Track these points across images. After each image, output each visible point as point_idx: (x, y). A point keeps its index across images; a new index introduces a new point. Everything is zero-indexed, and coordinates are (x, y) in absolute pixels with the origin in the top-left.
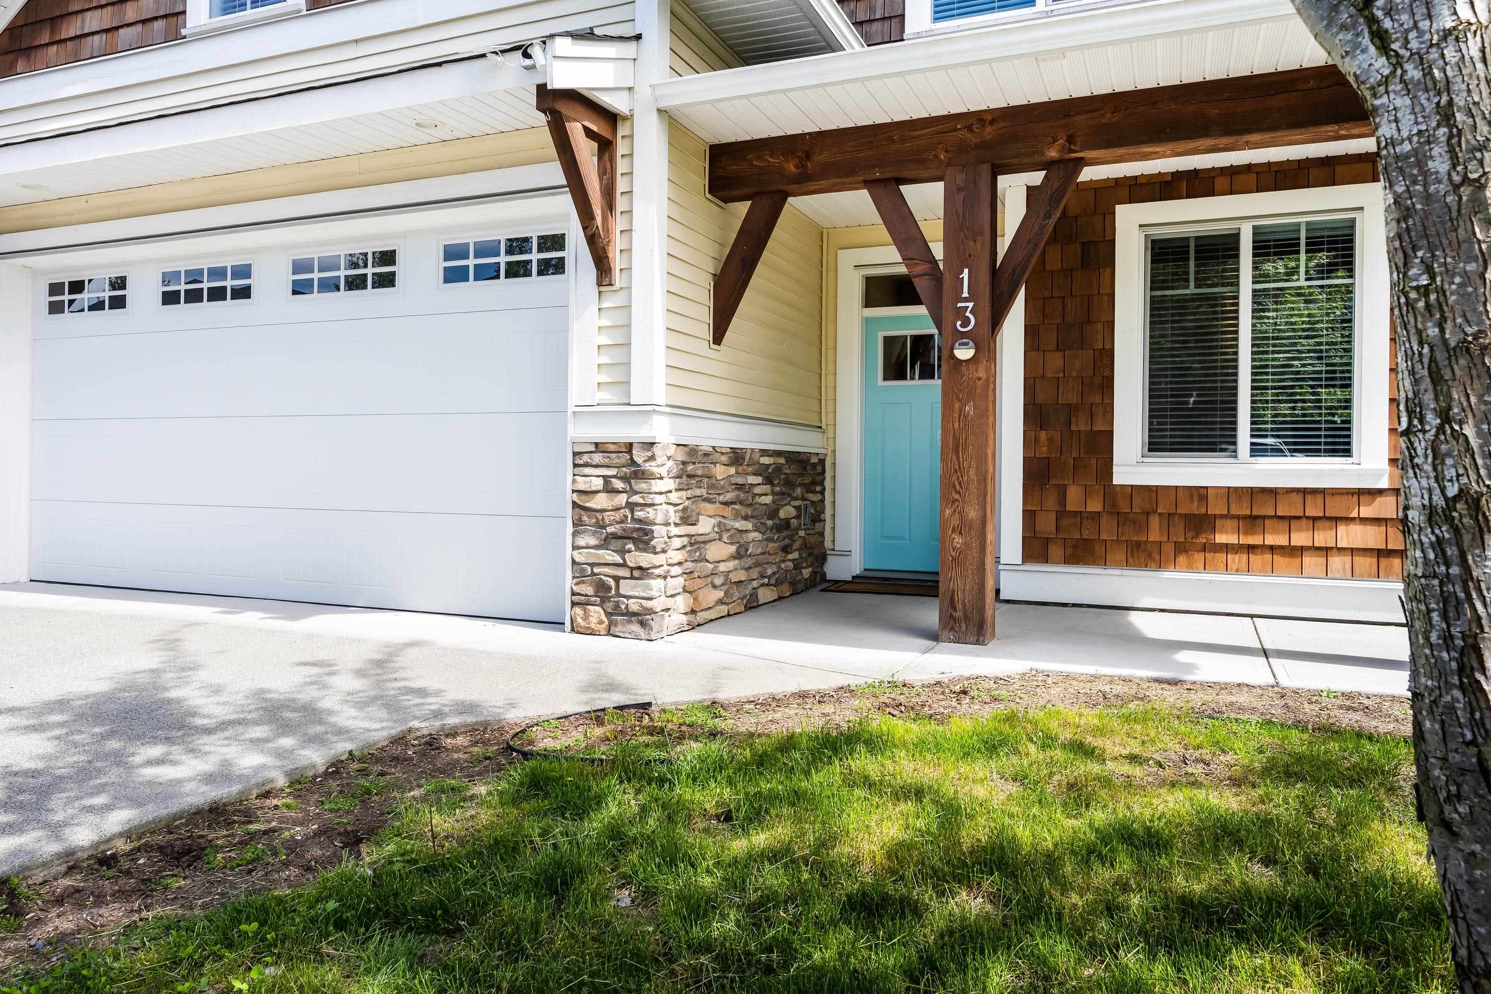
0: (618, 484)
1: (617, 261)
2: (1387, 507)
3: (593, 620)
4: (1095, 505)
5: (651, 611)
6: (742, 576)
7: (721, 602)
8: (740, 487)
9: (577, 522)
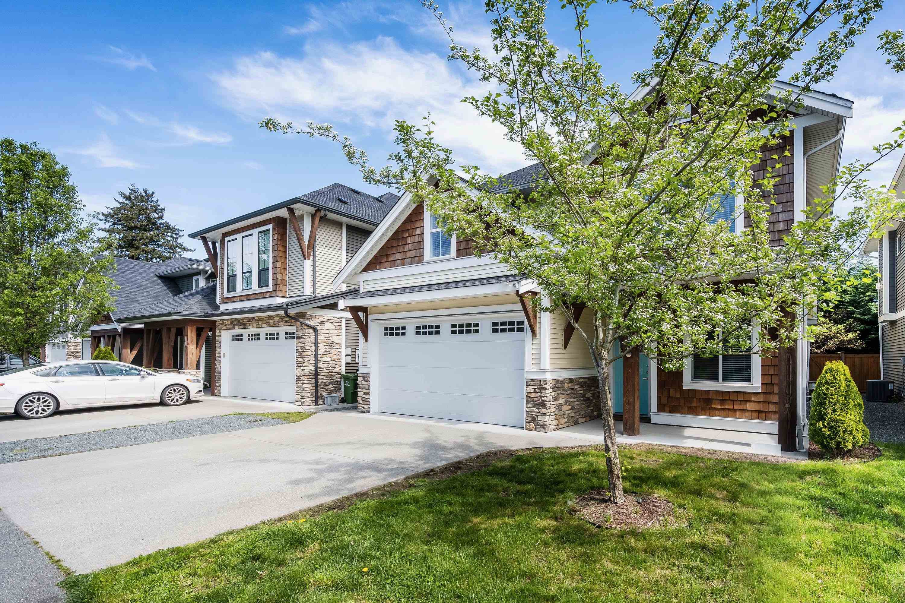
0: (538, 391)
1: (537, 331)
2: (761, 398)
3: (531, 427)
4: (678, 395)
5: (546, 425)
6: (573, 415)
7: (566, 422)
8: (572, 389)
9: (527, 400)
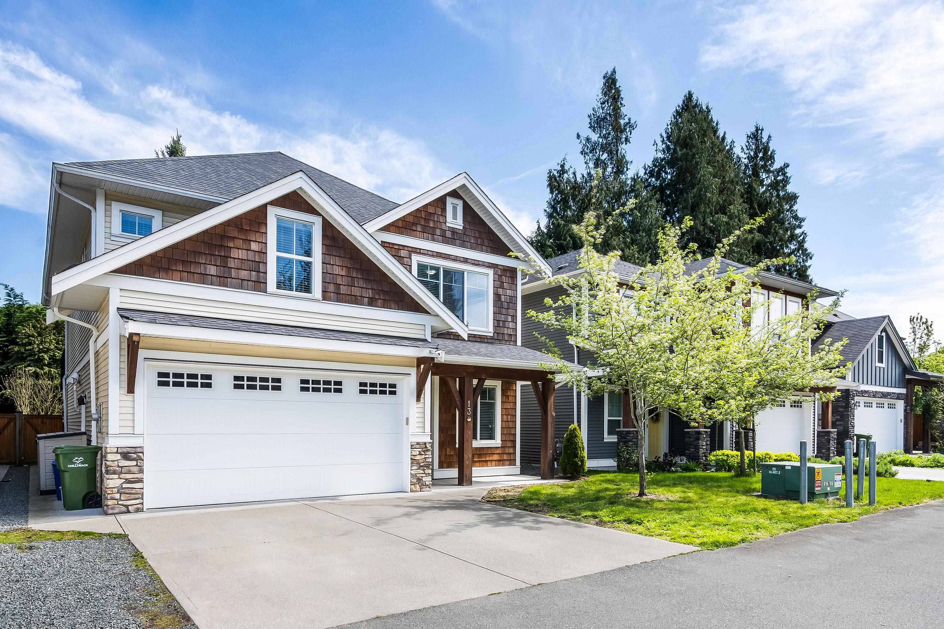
0: (422, 453)
2: (500, 451)
3: (417, 488)
9: (412, 463)
